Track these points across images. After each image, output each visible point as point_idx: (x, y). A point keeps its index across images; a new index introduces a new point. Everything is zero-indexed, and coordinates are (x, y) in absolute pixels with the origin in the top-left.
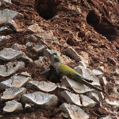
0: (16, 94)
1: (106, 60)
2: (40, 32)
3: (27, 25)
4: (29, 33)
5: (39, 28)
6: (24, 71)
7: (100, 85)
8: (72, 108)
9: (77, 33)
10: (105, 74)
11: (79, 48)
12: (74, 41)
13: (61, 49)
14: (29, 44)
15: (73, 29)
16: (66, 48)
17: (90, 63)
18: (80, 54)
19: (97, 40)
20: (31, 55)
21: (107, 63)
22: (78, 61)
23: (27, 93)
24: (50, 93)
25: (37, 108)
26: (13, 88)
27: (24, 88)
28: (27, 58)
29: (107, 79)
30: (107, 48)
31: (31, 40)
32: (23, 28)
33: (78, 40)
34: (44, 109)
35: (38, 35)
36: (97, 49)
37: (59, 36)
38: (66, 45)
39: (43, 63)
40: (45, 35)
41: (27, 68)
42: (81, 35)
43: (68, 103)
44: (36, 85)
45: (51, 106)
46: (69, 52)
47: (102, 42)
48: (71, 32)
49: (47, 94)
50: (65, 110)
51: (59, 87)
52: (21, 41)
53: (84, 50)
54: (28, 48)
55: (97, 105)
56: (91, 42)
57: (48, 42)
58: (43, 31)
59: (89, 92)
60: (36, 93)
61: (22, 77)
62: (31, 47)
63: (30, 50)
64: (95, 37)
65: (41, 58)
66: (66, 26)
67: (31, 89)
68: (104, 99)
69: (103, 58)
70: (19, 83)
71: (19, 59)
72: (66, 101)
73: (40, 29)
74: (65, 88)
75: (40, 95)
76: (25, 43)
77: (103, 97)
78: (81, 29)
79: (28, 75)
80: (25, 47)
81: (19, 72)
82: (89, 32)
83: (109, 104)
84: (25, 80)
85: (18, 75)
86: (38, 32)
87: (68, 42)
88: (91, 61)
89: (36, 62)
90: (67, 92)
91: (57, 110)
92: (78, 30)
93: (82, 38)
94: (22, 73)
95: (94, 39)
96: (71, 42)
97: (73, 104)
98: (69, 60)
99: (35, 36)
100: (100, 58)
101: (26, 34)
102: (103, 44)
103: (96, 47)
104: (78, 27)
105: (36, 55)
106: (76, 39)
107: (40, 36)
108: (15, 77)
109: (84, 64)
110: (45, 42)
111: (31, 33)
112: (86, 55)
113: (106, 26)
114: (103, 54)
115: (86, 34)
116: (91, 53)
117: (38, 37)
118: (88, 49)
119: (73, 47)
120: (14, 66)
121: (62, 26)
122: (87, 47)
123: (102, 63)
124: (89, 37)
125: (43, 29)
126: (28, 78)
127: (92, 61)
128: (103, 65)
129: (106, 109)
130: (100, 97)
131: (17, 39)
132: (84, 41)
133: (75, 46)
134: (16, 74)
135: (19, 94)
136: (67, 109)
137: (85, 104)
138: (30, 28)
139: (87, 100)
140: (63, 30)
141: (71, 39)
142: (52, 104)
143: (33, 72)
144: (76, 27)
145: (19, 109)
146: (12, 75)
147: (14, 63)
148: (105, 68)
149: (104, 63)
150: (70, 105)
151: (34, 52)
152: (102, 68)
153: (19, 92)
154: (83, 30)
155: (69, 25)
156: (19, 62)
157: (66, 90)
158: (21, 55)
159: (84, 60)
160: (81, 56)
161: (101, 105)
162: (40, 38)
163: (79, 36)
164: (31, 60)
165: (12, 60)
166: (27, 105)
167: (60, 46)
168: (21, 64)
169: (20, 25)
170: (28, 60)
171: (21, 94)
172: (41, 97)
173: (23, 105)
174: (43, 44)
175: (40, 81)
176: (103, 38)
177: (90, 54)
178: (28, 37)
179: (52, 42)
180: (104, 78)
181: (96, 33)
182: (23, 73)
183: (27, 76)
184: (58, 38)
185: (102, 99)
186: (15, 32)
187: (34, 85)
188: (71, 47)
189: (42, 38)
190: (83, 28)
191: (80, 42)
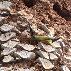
0: (11, 51)
1: (65, 32)
2: (25, 15)
3: (17, 10)
4: (18, 15)
5: (25, 12)
7: (60, 47)
8: (44, 61)
9: (48, 16)
10: (64, 41)
11: (48, 25)
12: (45, 20)
13: (37, 25)
14: (18, 22)
15: (45, 13)
16: (40, 25)
17: (55, 34)
18: (49, 29)
19: (59, 20)
20: (20, 29)
21: (65, 34)
22: (47, 33)
23: (17, 51)
24: (31, 51)
25: (23, 60)
26: (9, 48)
27: (15, 48)
28: (17, 30)
29: (65, 43)
30: (65, 25)
31: (20, 20)
32: (15, 12)
33: (48, 20)
34: (27, 61)
35: (24, 17)
36: (59, 26)
38: (40, 23)
39: (27, 34)
40: (28, 17)
41: (17, 37)
42: (50, 17)
43: (41, 58)
44: (23, 46)
45: (32, 59)
46: (43, 27)
47: (62, 22)
48: (44, 15)
49: (29, 52)
50: (40, 62)
51: (36, 48)
52: (14, 20)
53: (51, 26)
54: (18, 24)
55: (59, 59)
56: (55, 22)
57: (30, 21)
58: (27, 14)
59: (54, 51)
60: (22, 51)
61: (14, 42)
62: (20, 24)
63: (19, 26)
64: (58, 18)
65: (26, 31)
66: (41, 11)
67: (19, 49)
68: (63, 55)
69: (63, 31)
70: (12, 45)
71: (12, 31)
72: (40, 57)
73: (25, 13)
74: (40, 49)
75: (24, 53)
76: (16, 22)
77: (63, 54)
78: (50, 13)
79: (18, 40)
80: (16, 24)
81: (12, 39)
82: (55, 15)
83: (66, 59)
84: (16, 44)
86: (24, 15)
87: (42, 21)
88: (55, 33)
89: (23, 33)
90: (41, 51)
91: (35, 62)
92: (48, 14)
93: (50, 19)
95: (58, 20)
96: (43, 21)
97: (44, 58)
98: (42, 32)
99: (22, 17)
100: (61, 31)
101: (17, 16)
102: (63, 23)
103: (59, 24)
104: (48, 12)
105: (23, 29)
106: (47, 20)
107: (25, 18)
108: (10, 41)
109: (51, 35)
110: (28, 21)
111: (20, 15)
112: (52, 29)
113: (64, 12)
114: (63, 29)
115: (53, 16)
116: (56, 28)
117: (24, 18)
118: (54, 26)
119: (45, 24)
120: (10, 35)
121: (38, 12)
122: (53, 24)
123: (62, 34)
124: (55, 18)
126: (18, 42)
127: (56, 33)
128: (63, 35)
129: (64, 61)
130: (61, 54)
131: (12, 19)
132: (51, 21)
133: (46, 23)
134: (11, 40)
135: (12, 52)
137: (52, 58)
138: (19, 12)
139: (53, 56)
140: (39, 14)
142: (32, 58)
143: (21, 39)
144: (47, 12)
146: (8, 40)
147: (10, 33)
148: (64, 37)
149: (63, 34)
150: (42, 59)
151: (21, 27)
152: (62, 37)
154: (51, 14)
155: (43, 11)
156: (12, 33)
157: (40, 50)
158: (13, 28)
159: (51, 32)
160: (49, 30)
161: (61, 59)
162: (25, 19)
163: (48, 18)
164: (20, 32)
165: (9, 32)
167: (37, 24)
168: (13, 34)
170: (18, 32)
171: (13, 52)
172: (25, 54)
173: (15, 58)
175: (25, 44)
176: (63, 19)
177: (55, 28)
178: (18, 18)
179: (32, 21)
180: (63, 43)
181: (59, 16)
182: (15, 39)
184: (36, 19)
185: (62, 55)
186: (10, 15)
187: (21, 47)
188: (44, 24)
189: (27, 19)
190: (51, 13)
191: (49, 21)
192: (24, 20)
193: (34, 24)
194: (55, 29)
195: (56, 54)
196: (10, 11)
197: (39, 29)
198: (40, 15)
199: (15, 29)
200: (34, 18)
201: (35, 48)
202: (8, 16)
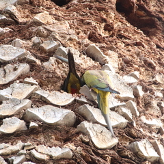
0: (18, 108)
1: (143, 63)
2: (52, 22)
3: (33, 12)
4: (35, 24)
5: (50, 17)
6: (29, 77)
7: (133, 97)
8: (95, 128)
9: (103, 25)
10: (141, 82)
11: (105, 45)
12: (98, 36)
13: (80, 47)
14: (35, 39)
15: (96, 19)
16: (86, 46)
17: (120, 67)
18: (106, 55)
19: (130, 35)
20: (39, 55)
21: (143, 66)
22: (103, 64)
23: (32, 107)
24: (65, 107)
25: (46, 128)
26: (13, 101)
27: (28, 101)
28: (33, 58)
29: (143, 88)
30: (143, 47)
31: (39, 34)
32: (27, 17)
33: (103, 35)
34: (56, 129)
35: (48, 27)
36: (130, 48)
37: (78, 29)
38: (87, 41)
39: (55, 66)
40: (58, 28)
41: (33, 73)
42: (108, 28)
43: (89, 122)
44: (45, 96)
45: (66, 125)
46: (92, 51)
47: (138, 38)
48: (94, 23)
49: (61, 109)
50: (85, 131)
51: (78, 98)
52: (24, 35)
53: (111, 49)
54: (34, 45)
55: (130, 125)
56: (121, 38)
57: (62, 37)
58: (55, 21)
59: (118, 106)
60: (45, 107)
61: (26, 85)
62: (39, 43)
63: (37, 48)
64: (127, 31)
65: (52, 59)
66: (87, 14)
67: (38, 101)
68: (140, 116)
69: (139, 60)
70: (21, 94)
71: (22, 60)
72: (86, 119)
73: (51, 19)
74: (85, 101)
75: (50, 110)
76: (30, 39)
77: (138, 114)
78: (108, 19)
79: (34, 82)
80: (31, 44)
81: (21, 78)
82: (120, 23)
83: (145, 124)
84: (30, 89)
85: (20, 82)
86: (48, 23)
87: (90, 38)
88: (121, 64)
89: (46, 64)
90: (87, 105)
91: (73, 131)
92: (104, 20)
93: (109, 31)
94: (25, 80)
95: (126, 34)
96: (93, 37)
97: (96, 122)
98: (91, 63)
99: (45, 28)
100: (135, 60)
101: (31, 26)
102: (138, 41)
103: (128, 45)
104: (105, 17)
105: (46, 55)
106: (102, 34)
107: (51, 29)
108: (17, 85)
109: (111, 68)
110: (57, 37)
111: (39, 24)
112: (114, 55)
113: (142, 16)
114: (138, 55)
115: (115, 26)
116: (122, 53)
117: (48, 30)
118: (117, 48)
119: (97, 44)
120: (15, 69)
121: (82, 15)
122: (116, 44)
123: (137, 66)
124: (119, 31)
125: (56, 19)
126: (34, 86)
127: (123, 64)
128: (139, 70)
129: (141, 130)
130: (134, 113)
131: (20, 33)
132: (112, 36)
133: (100, 42)
134: (18, 81)
135: (21, 108)
136: (88, 129)
137: (113, 123)
138: (38, 17)
139: (116, 118)
140: (82, 21)
141: (94, 33)
142: (66, 122)
143: (41, 78)
144: (101, 17)
145: (22, 129)
146: (12, 82)
147: (15, 65)
148: (140, 74)
149: (140, 66)
150: (91, 124)
151: (42, 50)
152: (137, 73)
153: (21, 106)
154: (111, 21)
155: (92, 14)
156: (21, 65)
157: (87, 103)
158: (24, 54)
159: (112, 63)
160: (107, 57)
161: (135, 125)
162: (52, 32)
163: (105, 29)
164: (38, 62)
165: (13, 62)
166: (32, 124)
167: (79, 43)
168: (24, 68)
169: (24, 13)
170: (35, 62)
171: (24, 108)
172: (52, 113)
173: (28, 123)
174: (55, 39)
175: (50, 91)
176: (138, 33)
177: (120, 54)
178: (35, 29)
179: (68, 37)
180: (140, 88)
181: (129, 25)
182: (27, 80)
183: (32, 84)
184: (76, 32)
185: (136, 116)
186: (17, 23)
187: (42, 96)
188: (94, 44)
189: (54, 32)
190: (111, 18)
191: (107, 37)
192: (49, 35)
193: (71, 43)
194: (120, 56)
195: (122, 112)
196: (17, 14)
197: (83, 56)
198: (84, 24)
199: (28, 57)
200: (71, 31)
201: (75, 100)
202: (12, 27)
